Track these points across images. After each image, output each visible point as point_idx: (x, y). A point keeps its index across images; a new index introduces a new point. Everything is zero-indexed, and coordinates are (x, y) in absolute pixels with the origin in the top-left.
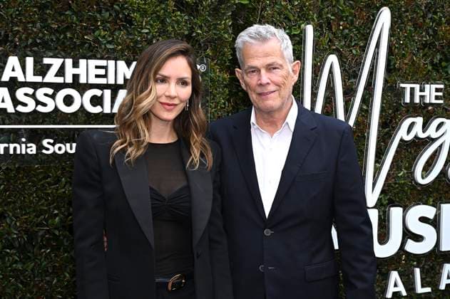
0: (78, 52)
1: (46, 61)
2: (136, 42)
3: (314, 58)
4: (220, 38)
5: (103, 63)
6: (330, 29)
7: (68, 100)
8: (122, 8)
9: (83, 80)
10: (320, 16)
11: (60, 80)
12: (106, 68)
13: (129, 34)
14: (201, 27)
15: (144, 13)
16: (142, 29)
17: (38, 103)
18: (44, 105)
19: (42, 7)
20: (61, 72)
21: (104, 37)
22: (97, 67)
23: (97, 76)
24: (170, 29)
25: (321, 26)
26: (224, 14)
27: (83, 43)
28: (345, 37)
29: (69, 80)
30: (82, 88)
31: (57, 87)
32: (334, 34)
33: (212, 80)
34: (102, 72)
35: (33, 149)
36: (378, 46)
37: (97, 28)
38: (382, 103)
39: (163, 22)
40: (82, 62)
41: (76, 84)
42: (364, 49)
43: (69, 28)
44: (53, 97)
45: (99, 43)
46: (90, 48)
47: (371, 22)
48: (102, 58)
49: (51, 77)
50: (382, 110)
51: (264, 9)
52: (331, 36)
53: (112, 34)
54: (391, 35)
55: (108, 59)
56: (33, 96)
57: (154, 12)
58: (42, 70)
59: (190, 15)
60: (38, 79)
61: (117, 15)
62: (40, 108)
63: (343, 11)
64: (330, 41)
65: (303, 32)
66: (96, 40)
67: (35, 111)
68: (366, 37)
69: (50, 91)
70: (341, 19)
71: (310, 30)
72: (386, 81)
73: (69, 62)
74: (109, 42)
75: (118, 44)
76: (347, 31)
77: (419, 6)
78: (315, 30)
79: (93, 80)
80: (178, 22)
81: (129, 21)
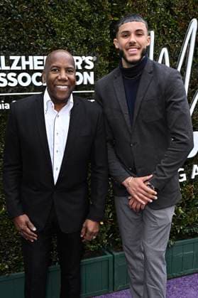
0: (28, 52)
1: (11, 58)
2: (59, 45)
3: (155, 51)
4: (104, 41)
5: (41, 58)
6: (164, 33)
7: (24, 79)
8: (50, 26)
9: (31, 68)
10: (158, 26)
11: (19, 68)
12: (43, 60)
13: (54, 40)
14: (93, 35)
15: (62, 28)
16: (61, 37)
17: (9, 81)
18: (12, 82)
19: (7, 27)
20: (19, 64)
21: (41, 43)
22: (38, 60)
23: (39, 65)
24: (76, 37)
25: (159, 31)
26: (105, 27)
27: (30, 47)
28: (172, 37)
29: (24, 68)
30: (31, 72)
31: (18, 72)
32: (166, 36)
33: (100, 65)
34: (41, 63)
35: (8, 106)
36: (189, 42)
37: (37, 38)
38: (191, 74)
39: (72, 33)
40: (30, 58)
41: (28, 70)
42: (182, 44)
43: (21, 39)
44: (16, 77)
45: (39, 46)
46: (34, 50)
48: (40, 55)
49: (14, 67)
50: (191, 79)
52: (164, 37)
53: (45, 41)
55: (44, 55)
56: (6, 77)
57: (68, 27)
58: (9, 63)
59: (87, 28)
60: (8, 68)
61: (47, 30)
62: (10, 84)
63: (171, 22)
64: (164, 40)
66: (37, 45)
67: (7, 86)
68: (183, 37)
69: (14, 75)
70: (170, 27)
71: (152, 33)
72: (193, 62)
73: (23, 58)
74: (44, 46)
75: (49, 47)
76: (173, 34)
78: (155, 34)
79: (37, 68)
80: (80, 33)
81: (54, 33)
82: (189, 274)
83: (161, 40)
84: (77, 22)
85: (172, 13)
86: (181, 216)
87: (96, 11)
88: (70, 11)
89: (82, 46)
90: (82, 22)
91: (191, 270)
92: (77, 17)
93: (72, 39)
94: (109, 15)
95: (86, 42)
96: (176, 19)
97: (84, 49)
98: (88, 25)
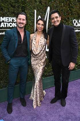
2: (4, 13)
6: (39, 10)
10: (37, 8)
13: (2, 12)
14: (16, 10)
15: (5, 8)
16: (5, 11)
24: (10, 11)
25: (37, 10)
26: (20, 8)
28: (42, 12)
32: (40, 12)
36: (47, 14)
42: (45, 15)
47: (46, 9)
50: (48, 26)
51: (27, 7)
54: (50, 12)
57: (7, 7)
63: (41, 7)
65: (34, 11)
68: (45, 12)
70: (41, 9)
71: (35, 11)
72: (49, 21)
77: (54, 6)
80: (11, 9)
81: (2, 9)
82: (49, 88)
83: (38, 13)
84: (10, 5)
85: (42, 4)
86: (46, 70)
87: (17, 2)
88: (8, 2)
89: (12, 14)
90: (12, 6)
91: (49, 87)
92: (10, 4)
93: (9, 11)
94: (21, 4)
95: (14, 12)
96: (43, 6)
97: (13, 15)
98: (14, 7)
